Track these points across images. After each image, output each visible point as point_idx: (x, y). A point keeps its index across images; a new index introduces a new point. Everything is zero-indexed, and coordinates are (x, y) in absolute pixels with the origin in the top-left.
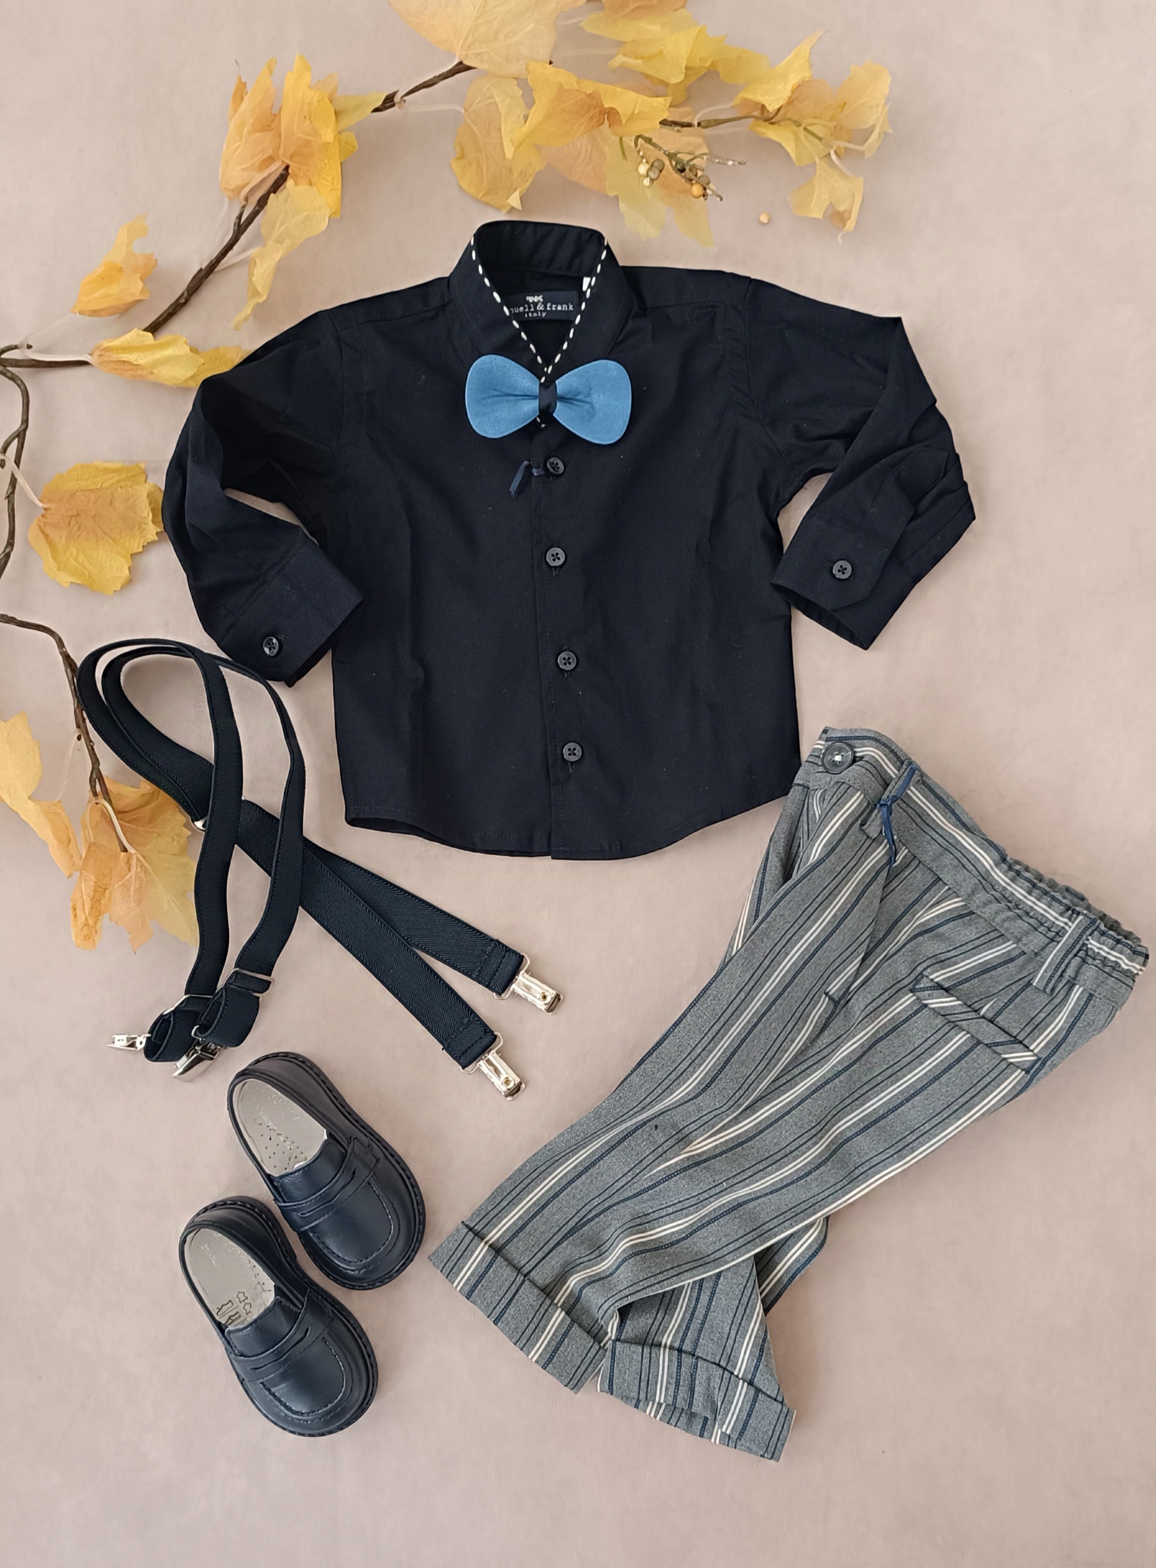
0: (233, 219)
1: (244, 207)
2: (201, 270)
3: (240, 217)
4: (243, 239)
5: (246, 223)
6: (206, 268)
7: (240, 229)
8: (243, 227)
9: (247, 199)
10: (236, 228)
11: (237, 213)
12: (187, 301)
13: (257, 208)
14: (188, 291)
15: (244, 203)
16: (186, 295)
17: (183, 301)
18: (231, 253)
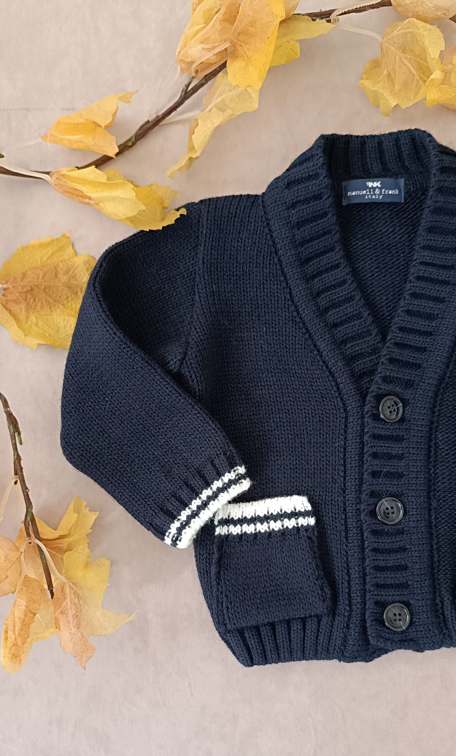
0: (182, 87)
1: (193, 78)
2: (148, 122)
3: (188, 86)
4: (187, 102)
5: (191, 91)
6: (152, 121)
7: (186, 95)
8: (189, 93)
9: (197, 72)
10: (183, 94)
11: (187, 82)
12: (134, 144)
13: (203, 81)
14: (135, 137)
15: (194, 74)
16: (133, 139)
17: (131, 144)
18: (174, 113)
